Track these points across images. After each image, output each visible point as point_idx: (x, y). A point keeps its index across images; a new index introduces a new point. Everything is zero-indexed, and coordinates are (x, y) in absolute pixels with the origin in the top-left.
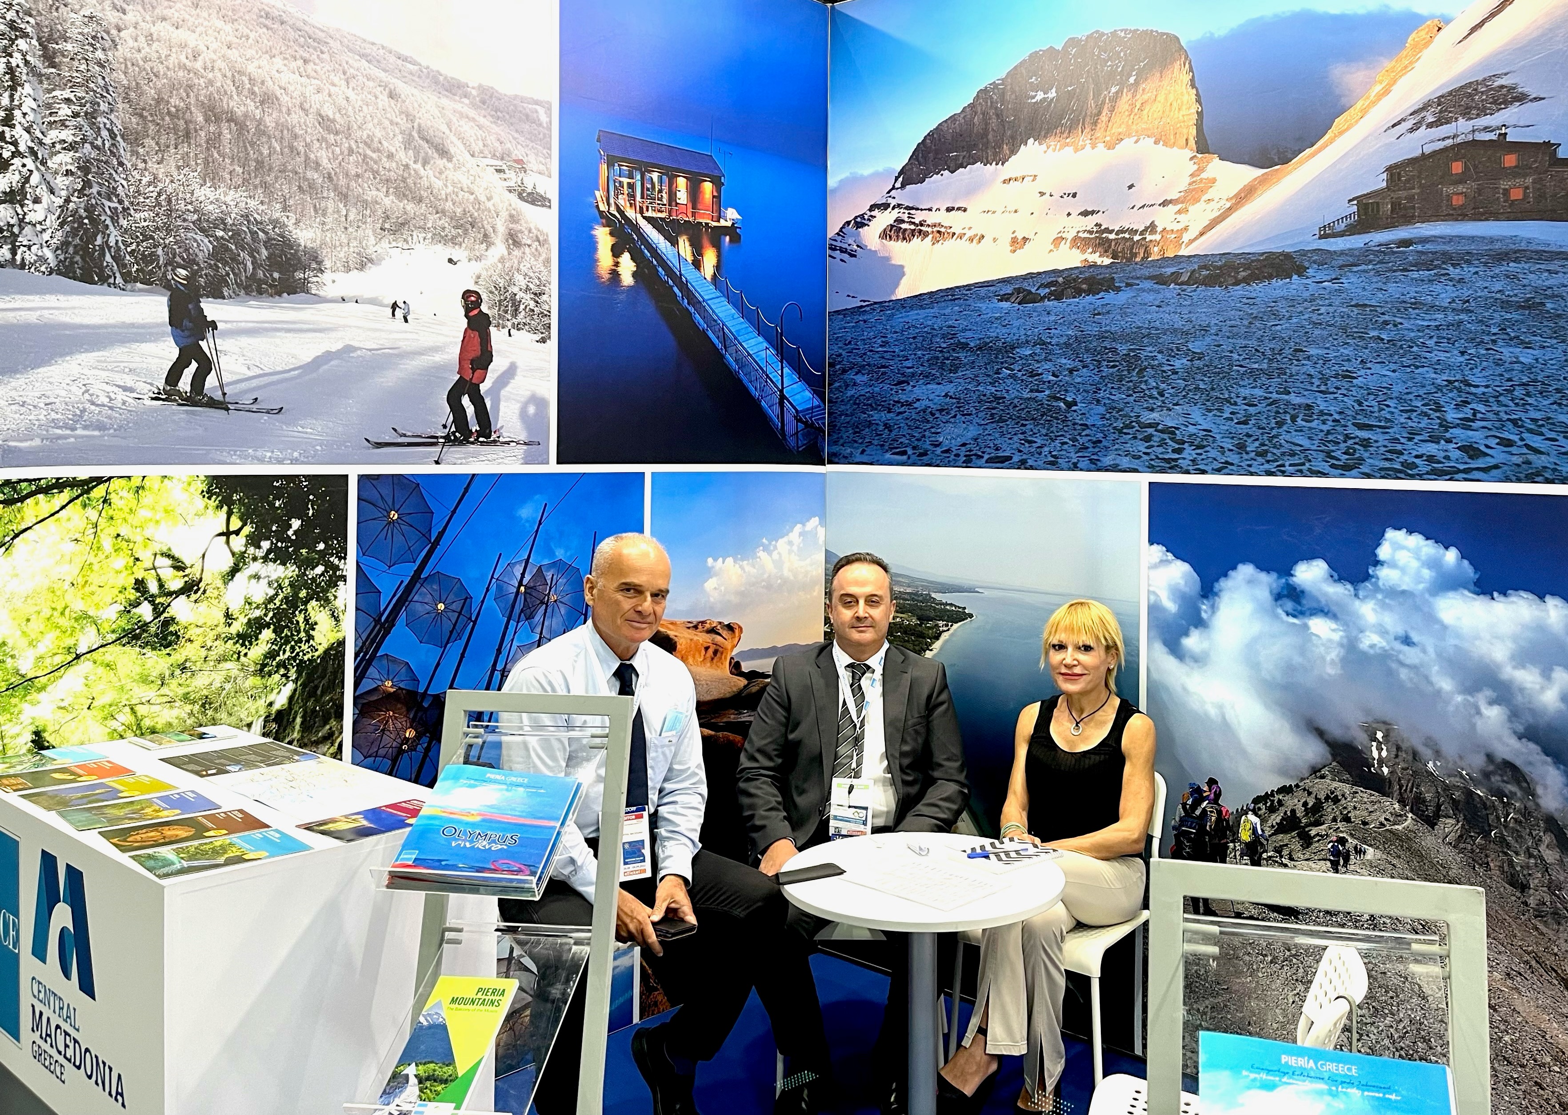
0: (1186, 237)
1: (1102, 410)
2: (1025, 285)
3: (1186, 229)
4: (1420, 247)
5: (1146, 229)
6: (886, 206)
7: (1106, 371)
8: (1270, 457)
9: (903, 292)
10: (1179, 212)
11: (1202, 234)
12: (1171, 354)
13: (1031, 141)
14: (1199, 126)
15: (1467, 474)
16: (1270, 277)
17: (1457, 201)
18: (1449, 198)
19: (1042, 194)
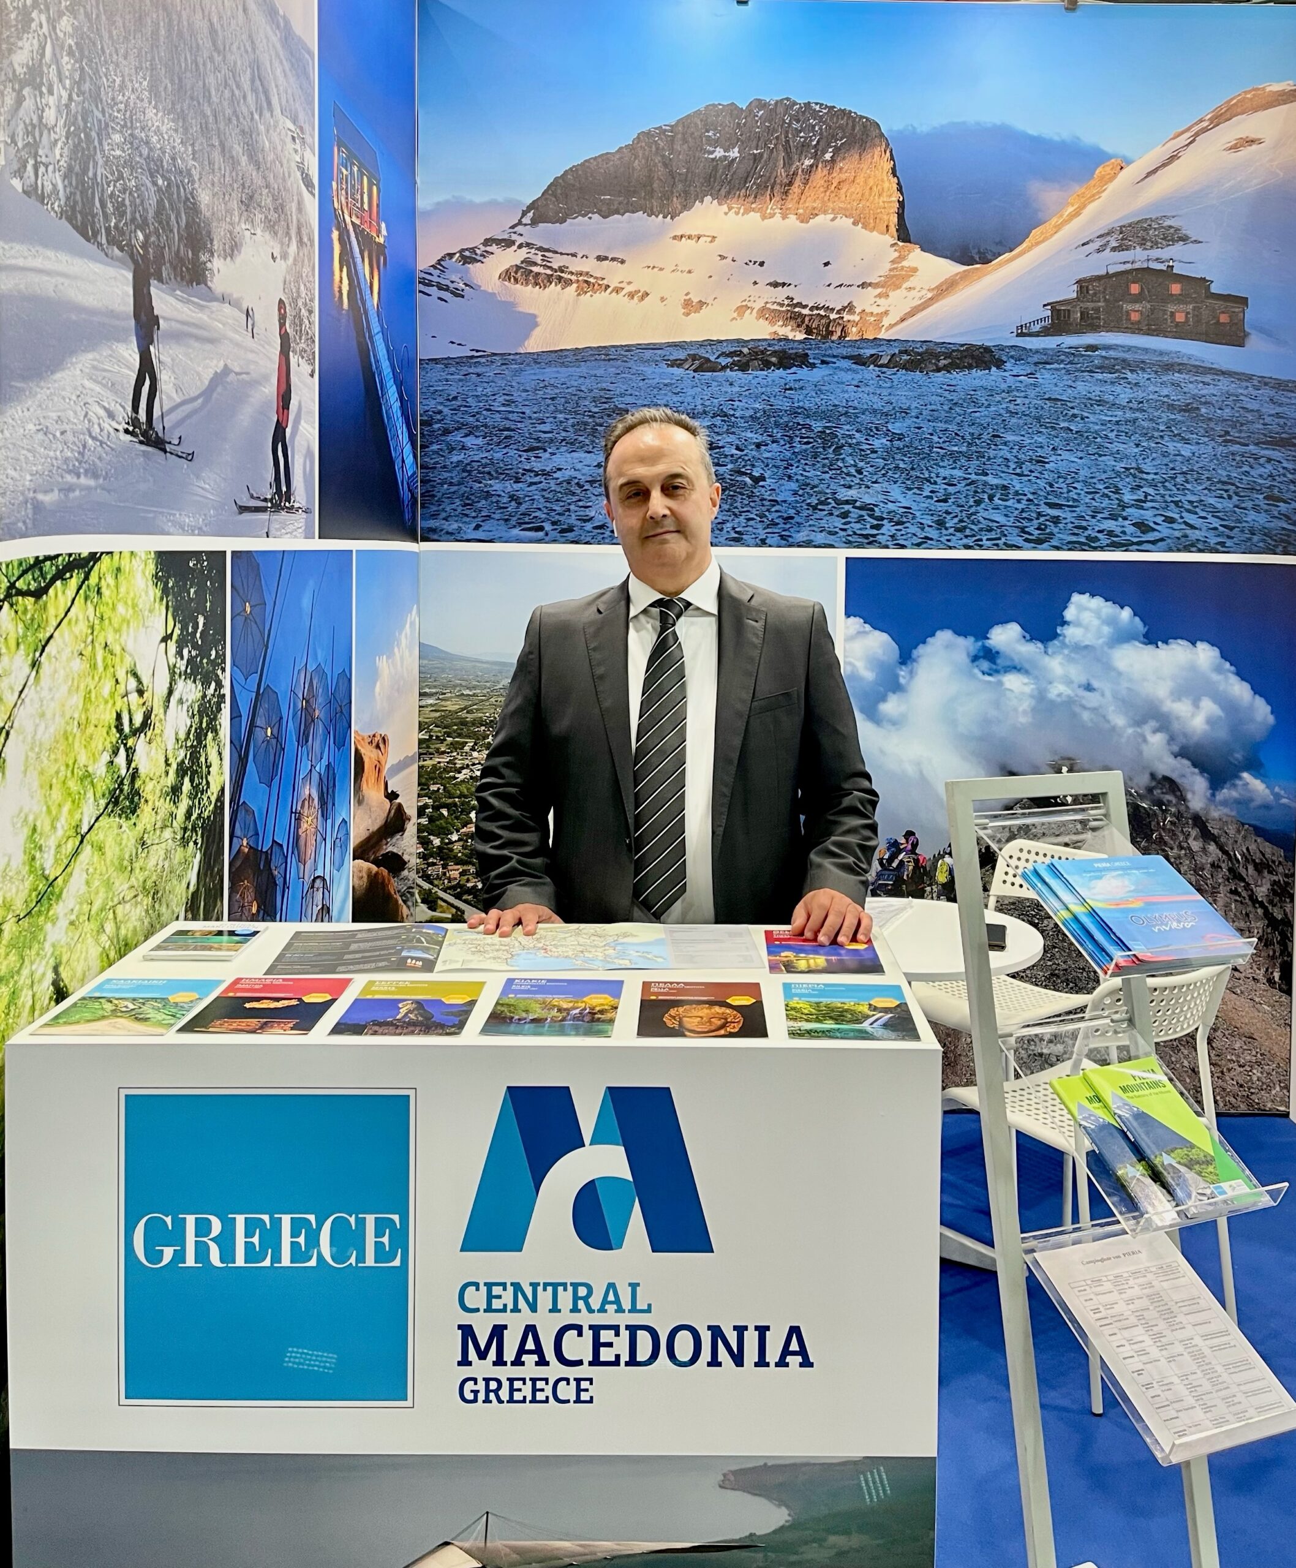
0: (886, 322)
1: (794, 486)
2: (702, 352)
3: (886, 313)
4: (1104, 353)
5: (844, 309)
6: (509, 243)
7: (798, 447)
8: (968, 532)
9: (534, 344)
10: (879, 296)
11: (903, 320)
12: (871, 432)
13: (708, 199)
14: (901, 216)
15: (1139, 546)
16: (970, 367)
17: (1135, 317)
18: (1128, 313)
19: (722, 257)
